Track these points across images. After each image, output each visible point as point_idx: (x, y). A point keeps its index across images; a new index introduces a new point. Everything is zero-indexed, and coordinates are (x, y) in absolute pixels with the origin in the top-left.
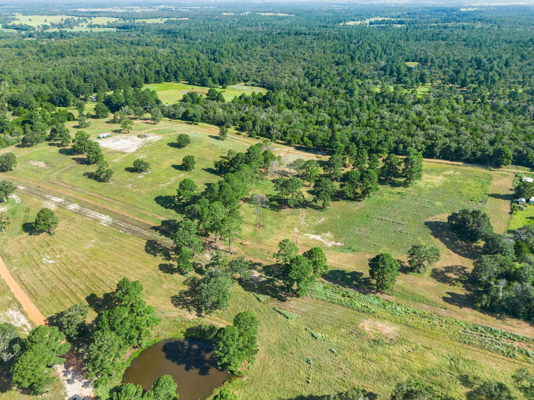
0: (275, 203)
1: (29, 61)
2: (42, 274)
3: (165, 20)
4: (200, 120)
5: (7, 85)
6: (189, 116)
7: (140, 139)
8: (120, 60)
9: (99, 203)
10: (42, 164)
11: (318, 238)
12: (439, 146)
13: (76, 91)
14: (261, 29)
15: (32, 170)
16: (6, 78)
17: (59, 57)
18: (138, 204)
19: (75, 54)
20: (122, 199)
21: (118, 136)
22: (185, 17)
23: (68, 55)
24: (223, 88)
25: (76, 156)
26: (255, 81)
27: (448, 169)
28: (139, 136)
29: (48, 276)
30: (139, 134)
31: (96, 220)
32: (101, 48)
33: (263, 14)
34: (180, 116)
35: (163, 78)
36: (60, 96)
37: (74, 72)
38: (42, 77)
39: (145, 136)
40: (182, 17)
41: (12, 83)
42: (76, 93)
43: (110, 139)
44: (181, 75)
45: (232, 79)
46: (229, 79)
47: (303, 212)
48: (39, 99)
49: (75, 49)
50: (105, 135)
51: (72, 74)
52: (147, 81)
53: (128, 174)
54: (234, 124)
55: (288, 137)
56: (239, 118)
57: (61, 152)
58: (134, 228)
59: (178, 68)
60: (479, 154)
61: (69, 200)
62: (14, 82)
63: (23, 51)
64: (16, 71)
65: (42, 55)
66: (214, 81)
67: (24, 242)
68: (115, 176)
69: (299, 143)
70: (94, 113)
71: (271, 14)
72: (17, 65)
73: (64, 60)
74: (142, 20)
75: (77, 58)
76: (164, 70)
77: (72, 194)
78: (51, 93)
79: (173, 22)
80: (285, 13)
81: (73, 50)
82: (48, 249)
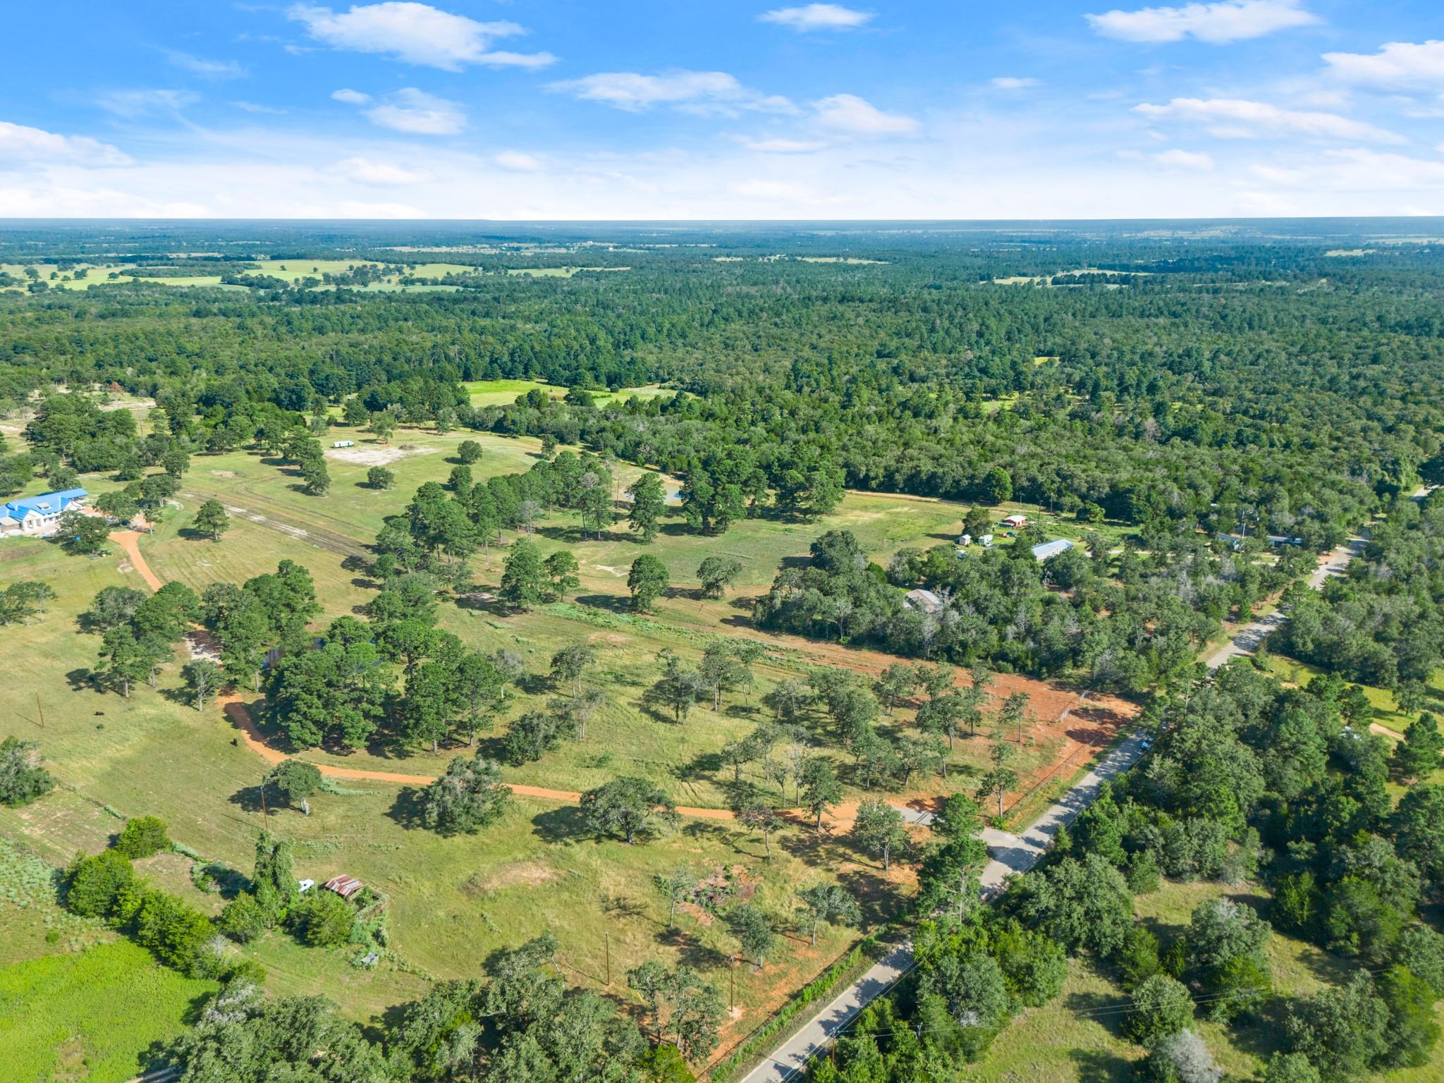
0: (578, 535)
1: (255, 338)
2: (191, 574)
3: (574, 270)
4: (522, 431)
5: (204, 375)
6: (505, 423)
7: (401, 452)
8: (429, 339)
9: (297, 517)
10: (230, 474)
11: (610, 569)
12: (905, 471)
13: (322, 385)
14: (779, 291)
15: (211, 479)
16: (205, 363)
17: (315, 333)
18: (354, 522)
19: (347, 328)
20: (334, 515)
21: (368, 446)
22: (623, 265)
23: (333, 330)
24: (612, 391)
25: (286, 467)
26: (679, 380)
27: (903, 506)
28: (401, 448)
29: (199, 576)
30: (401, 444)
31: (285, 533)
32: (406, 320)
33: (811, 260)
34: (491, 424)
35: (499, 372)
36: (293, 391)
37: (331, 358)
38: (270, 363)
39: (411, 448)
40: (616, 265)
41: (213, 374)
42: (322, 388)
43: (351, 450)
44: (538, 367)
45: (633, 376)
46: (629, 376)
47: (612, 545)
48: (256, 396)
49: (351, 321)
50: (344, 443)
51: (328, 360)
52: (467, 377)
53: (359, 489)
54: (582, 438)
55: (664, 458)
56: (594, 429)
57: (263, 462)
58: (335, 544)
59: (535, 354)
60: (965, 482)
61: (252, 511)
62: (216, 372)
63: (249, 322)
64: (225, 355)
65: (283, 329)
66: (597, 378)
67: (177, 546)
68: (332, 489)
69: (680, 470)
70: (341, 420)
71: (833, 260)
72: (229, 346)
73: (323, 339)
74: (522, 272)
75: (350, 335)
76: (506, 358)
77: (261, 505)
78: (276, 386)
79: (589, 275)
80: (868, 259)
81: (345, 322)
82: (207, 555)
